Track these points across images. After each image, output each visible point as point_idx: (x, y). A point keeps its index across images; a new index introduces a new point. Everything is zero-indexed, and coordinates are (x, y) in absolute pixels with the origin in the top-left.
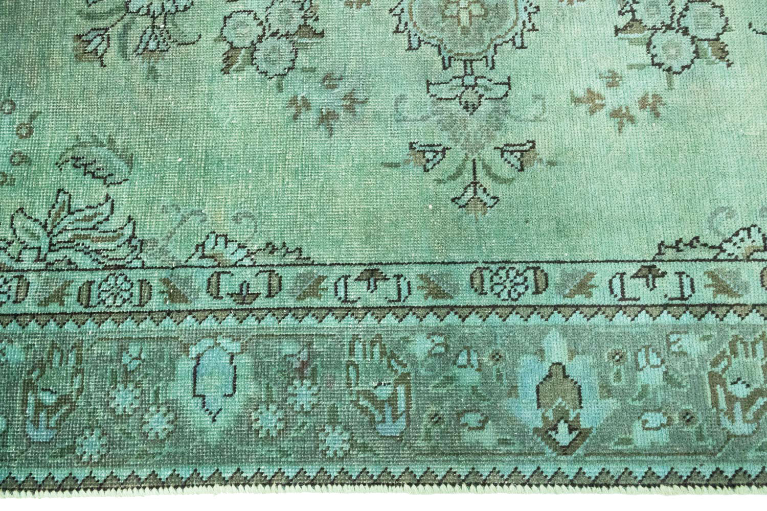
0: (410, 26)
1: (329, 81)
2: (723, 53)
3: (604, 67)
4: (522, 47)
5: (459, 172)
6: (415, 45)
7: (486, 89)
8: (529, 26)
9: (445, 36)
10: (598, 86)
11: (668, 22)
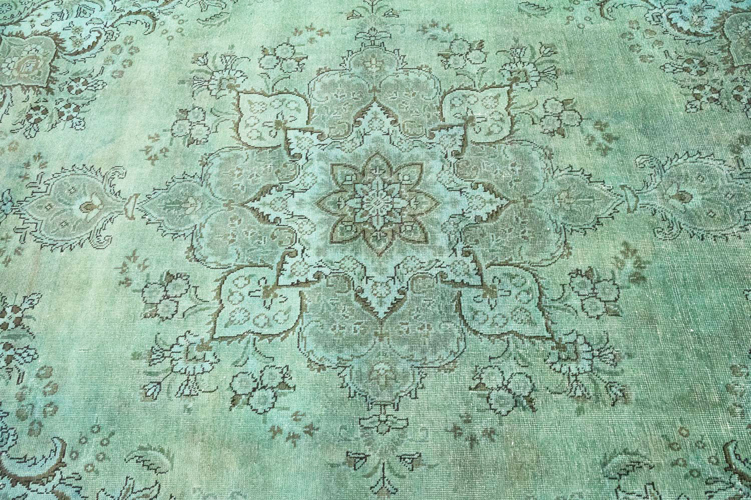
0: (398, 58)
1: (434, 38)
2: (264, 50)
3: (315, 44)
4: (349, 51)
5: (378, 9)
6: (396, 51)
7: (366, 36)
8: (345, 59)
9: (382, 54)
10: (318, 38)
11: (284, 61)
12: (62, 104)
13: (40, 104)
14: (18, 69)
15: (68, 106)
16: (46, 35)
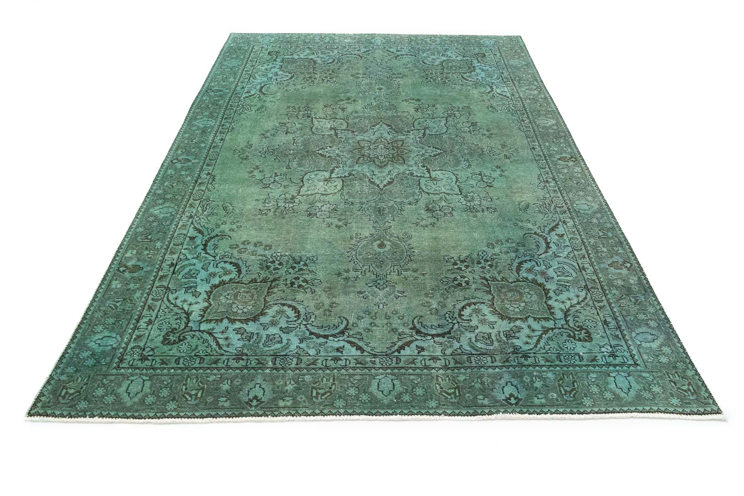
12: (291, 270)
13: (289, 282)
14: (246, 303)
15: (293, 268)
16: (211, 292)
